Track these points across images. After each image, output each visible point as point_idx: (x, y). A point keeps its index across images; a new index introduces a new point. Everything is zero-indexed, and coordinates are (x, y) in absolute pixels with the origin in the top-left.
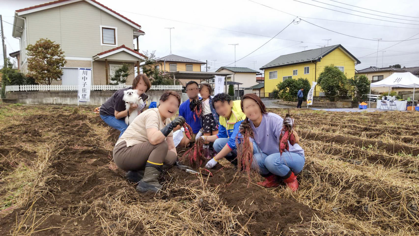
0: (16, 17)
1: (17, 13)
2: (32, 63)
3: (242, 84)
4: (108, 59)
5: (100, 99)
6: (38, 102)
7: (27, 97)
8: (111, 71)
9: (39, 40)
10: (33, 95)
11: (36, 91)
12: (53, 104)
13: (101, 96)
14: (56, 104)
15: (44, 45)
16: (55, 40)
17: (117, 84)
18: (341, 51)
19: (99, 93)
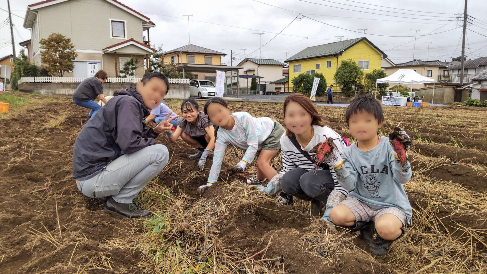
0: (29, 11)
1: (29, 7)
2: (45, 56)
3: (263, 78)
4: (117, 52)
5: (109, 91)
6: (52, 93)
7: (41, 88)
8: (120, 64)
9: (51, 34)
10: (47, 86)
11: (50, 82)
12: (65, 95)
13: (110, 88)
14: (68, 95)
15: (56, 40)
16: (66, 35)
17: (125, 77)
18: (366, 44)
19: (108, 85)
